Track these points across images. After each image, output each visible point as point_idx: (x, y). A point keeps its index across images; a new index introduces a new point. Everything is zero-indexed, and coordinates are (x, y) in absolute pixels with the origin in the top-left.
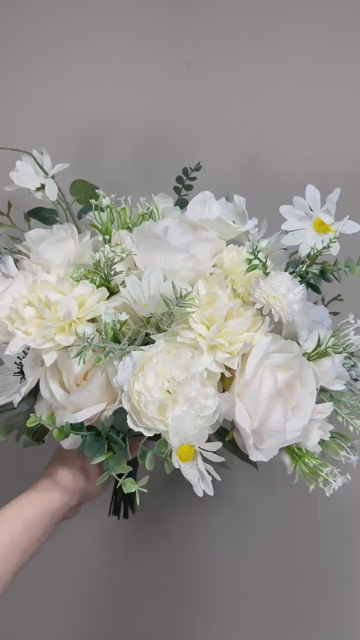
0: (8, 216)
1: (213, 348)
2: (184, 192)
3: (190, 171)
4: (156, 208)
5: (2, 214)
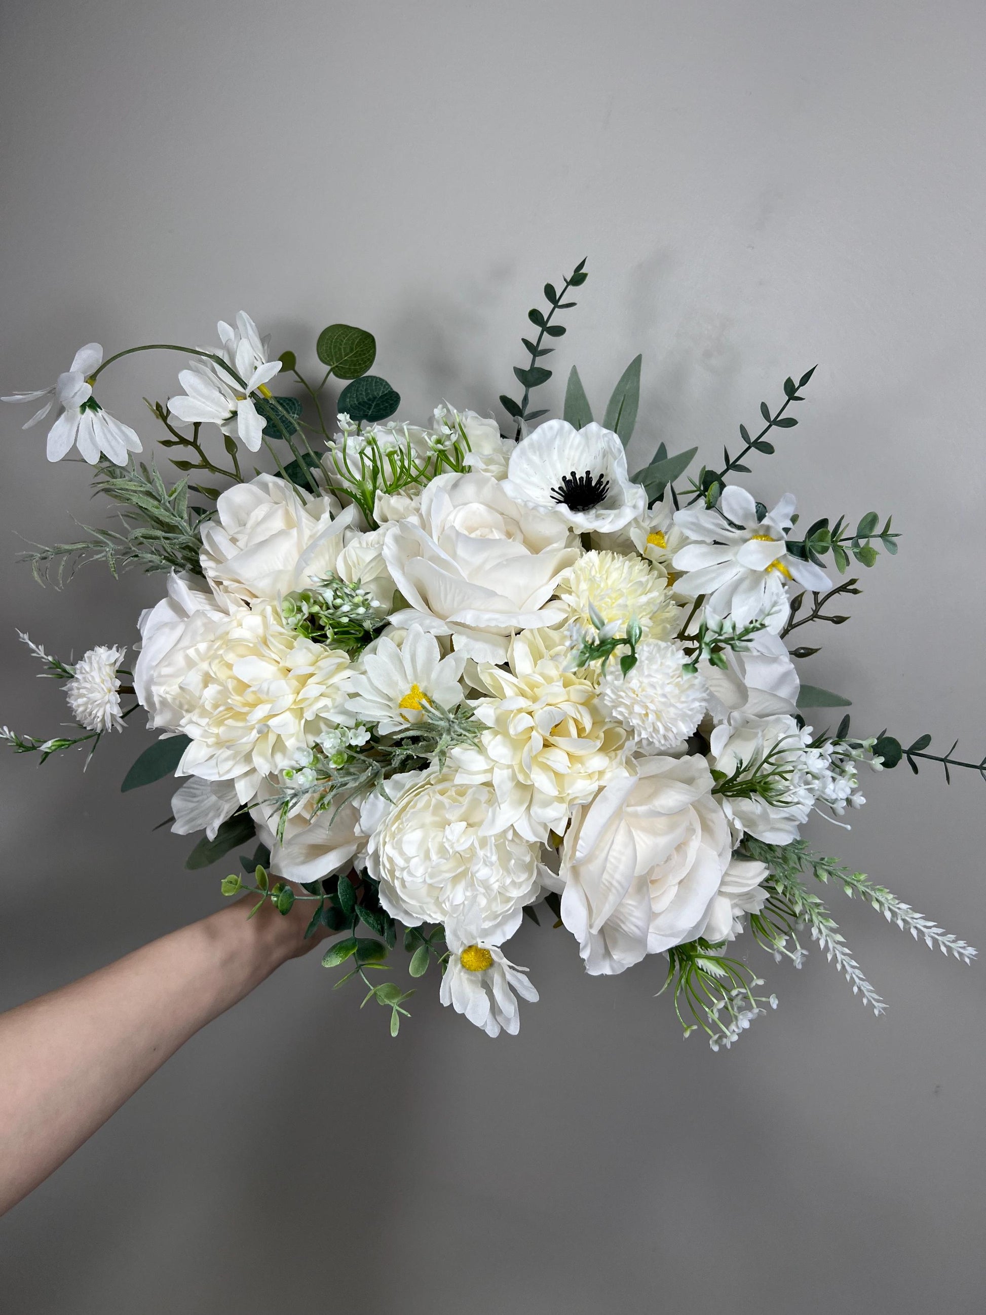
0: (194, 444)
1: (524, 789)
2: (546, 342)
3: (560, 287)
4: (464, 436)
5: (183, 441)
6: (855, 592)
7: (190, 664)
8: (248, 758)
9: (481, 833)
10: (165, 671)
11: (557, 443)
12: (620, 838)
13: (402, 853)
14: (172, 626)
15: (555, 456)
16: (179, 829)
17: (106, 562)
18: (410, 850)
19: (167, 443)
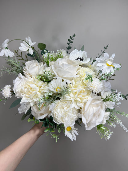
0: (21, 56)
1: (76, 101)
2: (70, 44)
3: (72, 37)
4: (62, 53)
5: (19, 56)
6: (115, 76)
7: (22, 86)
8: (32, 99)
9: (70, 108)
10: (18, 87)
11: (76, 53)
12: (91, 108)
13: (57, 112)
14: (19, 81)
15: (76, 55)
16: (20, 113)
17: (8, 73)
18: (58, 112)
19: (17, 56)
